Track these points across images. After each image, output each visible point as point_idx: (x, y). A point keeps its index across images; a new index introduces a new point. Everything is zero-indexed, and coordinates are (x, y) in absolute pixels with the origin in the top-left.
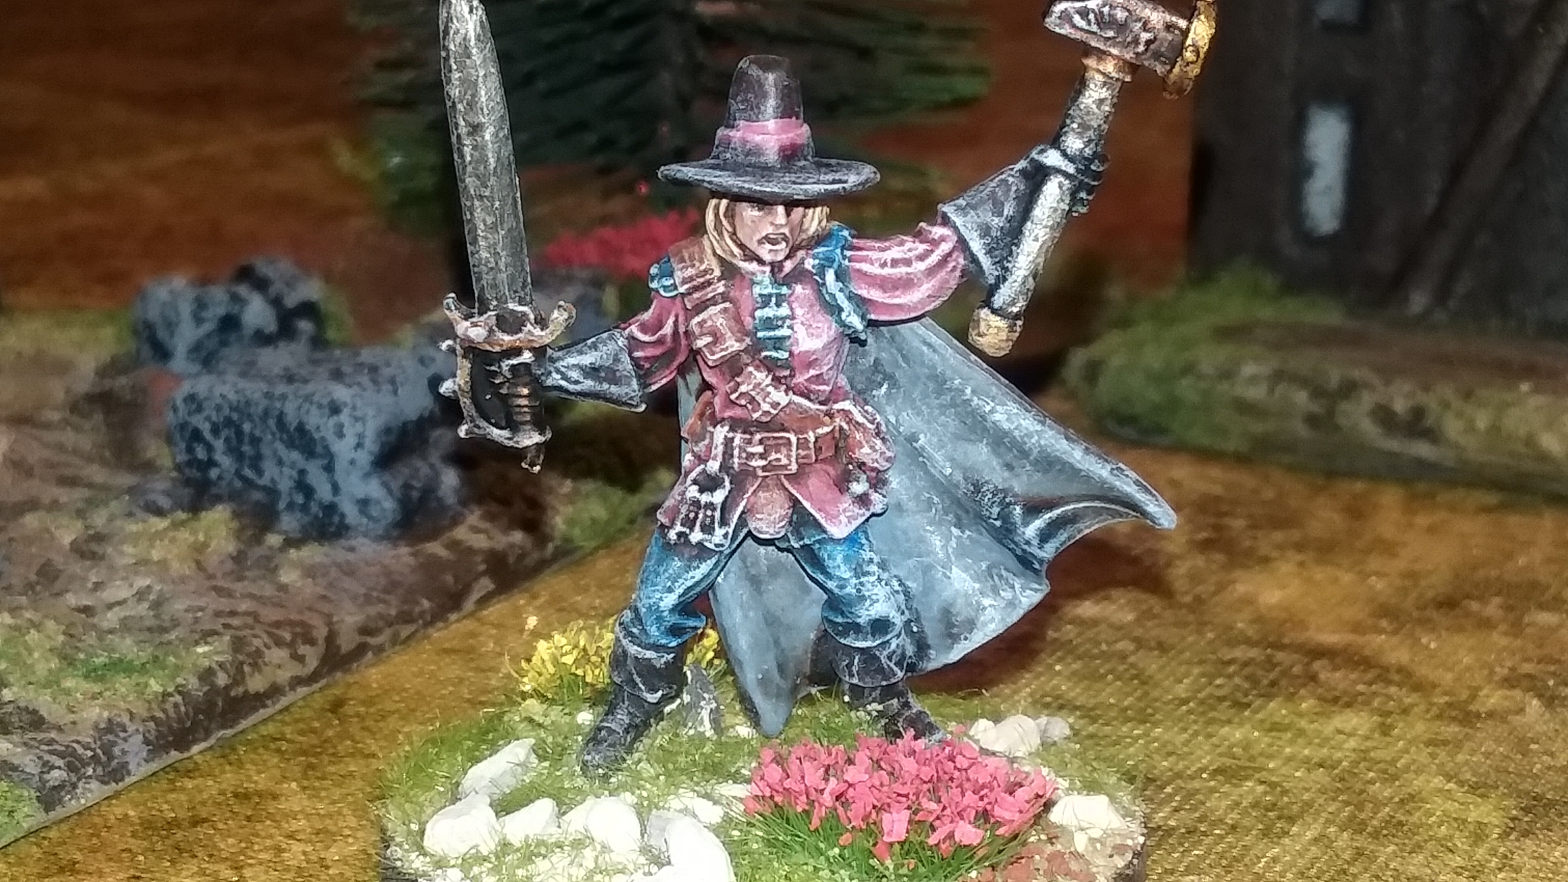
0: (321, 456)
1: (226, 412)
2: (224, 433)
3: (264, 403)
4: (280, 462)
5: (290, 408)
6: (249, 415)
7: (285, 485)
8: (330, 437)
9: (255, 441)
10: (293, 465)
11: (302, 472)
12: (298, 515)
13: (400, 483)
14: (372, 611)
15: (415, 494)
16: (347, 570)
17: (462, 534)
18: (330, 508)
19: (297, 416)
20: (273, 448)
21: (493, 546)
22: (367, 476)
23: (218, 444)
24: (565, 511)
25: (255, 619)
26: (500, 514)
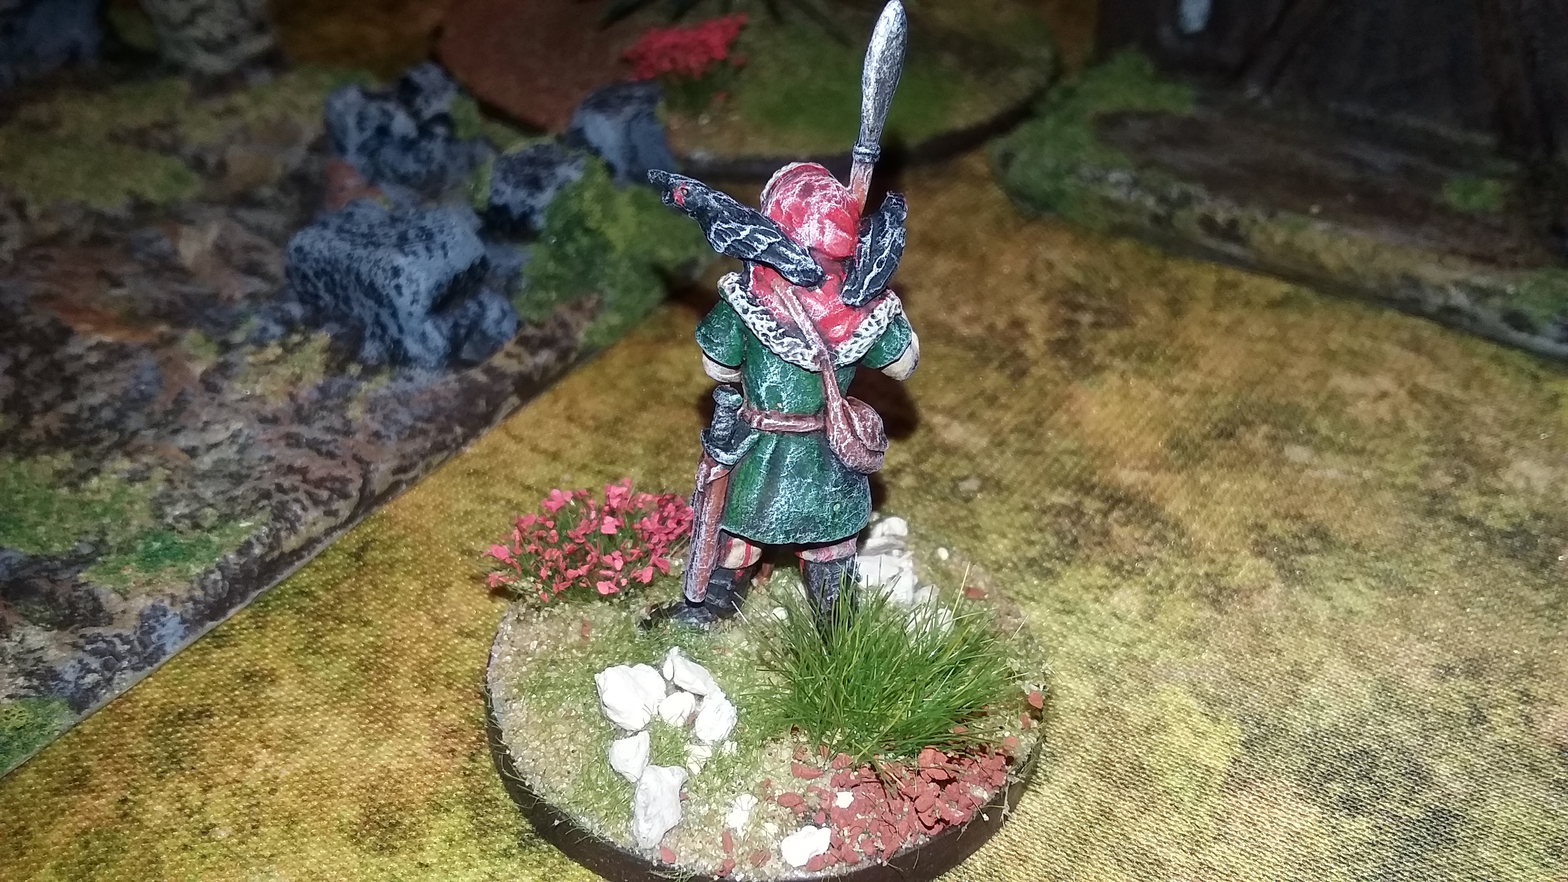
0: (389, 307)
1: (322, 265)
2: (324, 278)
3: (346, 263)
4: (362, 305)
5: (364, 269)
6: (338, 269)
7: (369, 319)
8: (393, 293)
9: (345, 288)
10: (370, 308)
11: (377, 315)
12: (377, 344)
13: (450, 324)
14: (410, 447)
15: (463, 331)
16: (404, 400)
17: (498, 360)
18: (398, 343)
19: (369, 276)
20: (356, 295)
21: (522, 368)
22: (423, 321)
23: (320, 285)
24: (587, 325)
25: (304, 477)
26: (533, 336)
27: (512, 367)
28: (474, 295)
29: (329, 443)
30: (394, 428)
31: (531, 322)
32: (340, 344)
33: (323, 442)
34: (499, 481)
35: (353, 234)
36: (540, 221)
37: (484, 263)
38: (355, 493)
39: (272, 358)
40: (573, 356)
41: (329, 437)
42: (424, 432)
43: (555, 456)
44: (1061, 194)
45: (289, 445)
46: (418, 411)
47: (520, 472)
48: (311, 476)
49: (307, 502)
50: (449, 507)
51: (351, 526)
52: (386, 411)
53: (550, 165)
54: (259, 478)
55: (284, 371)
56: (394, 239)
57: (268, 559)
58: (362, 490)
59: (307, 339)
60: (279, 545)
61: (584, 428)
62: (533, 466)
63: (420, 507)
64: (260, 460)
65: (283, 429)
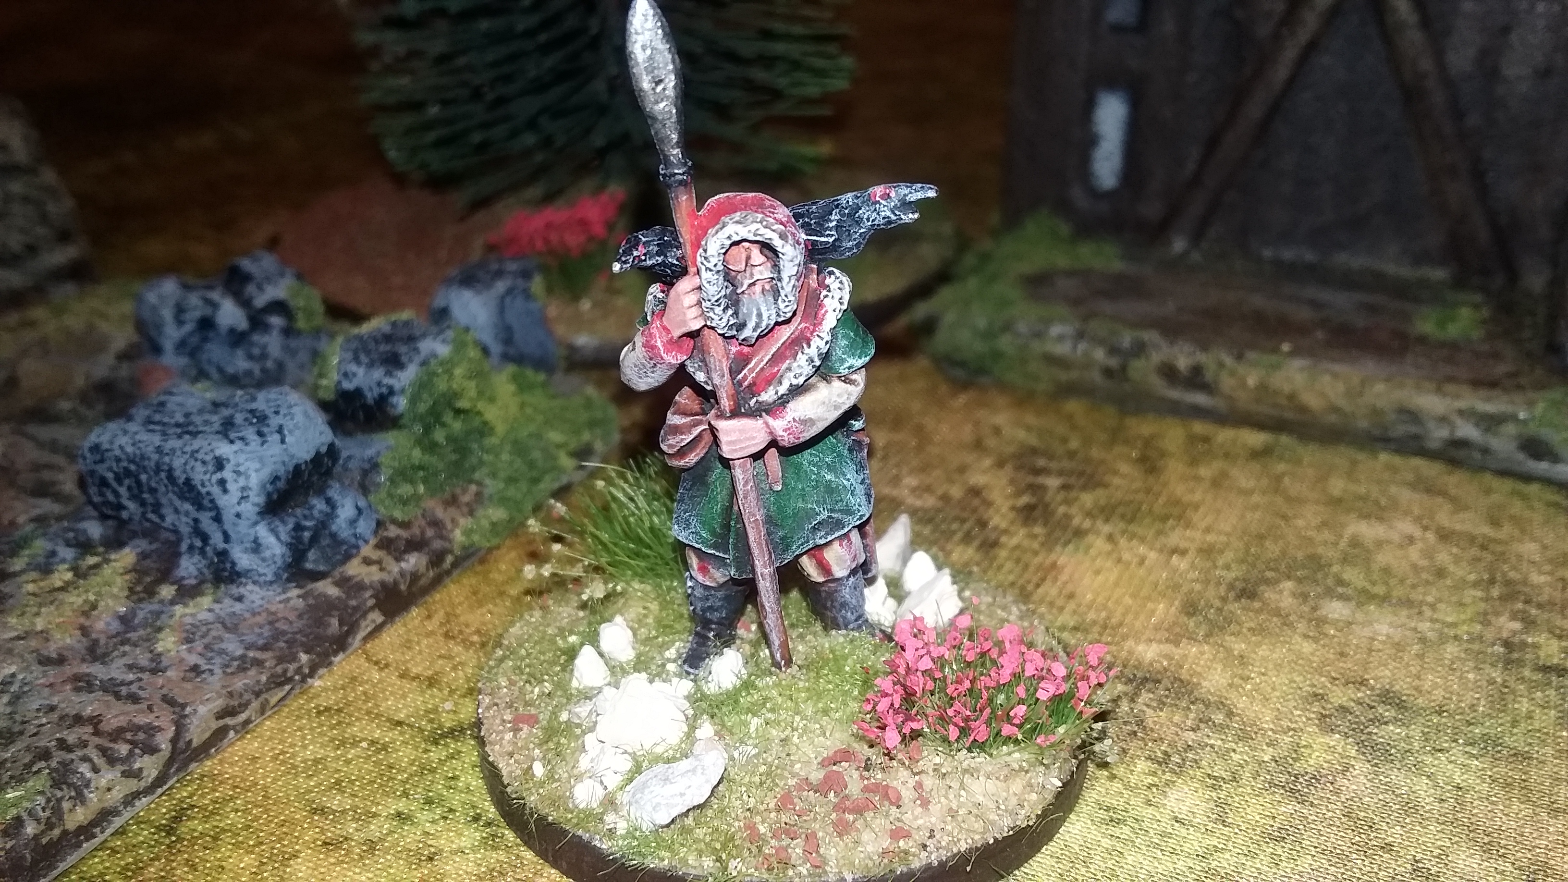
0: (210, 510)
1: (125, 464)
2: (127, 482)
3: (155, 457)
4: (176, 511)
5: (178, 463)
6: (144, 467)
7: (185, 530)
8: (216, 490)
9: (154, 491)
10: (187, 514)
11: (196, 521)
12: (197, 558)
13: (291, 526)
14: (239, 683)
15: (307, 534)
16: (231, 626)
17: (354, 568)
18: (223, 555)
19: (185, 472)
20: (168, 498)
21: (384, 576)
22: (256, 523)
23: (123, 491)
24: (465, 522)
25: (96, 726)
26: (398, 537)
27: (372, 575)
28: (321, 491)
29: (131, 683)
30: (218, 660)
31: (394, 521)
32: (148, 563)
33: (123, 683)
34: (358, 719)
35: (164, 424)
36: (401, 403)
37: (332, 451)
38: (165, 746)
39: (59, 584)
40: (449, 559)
41: (131, 677)
42: (258, 663)
43: (432, 682)
44: (997, 355)
45: (77, 690)
46: (250, 638)
47: (389, 704)
48: (104, 727)
49: (99, 761)
50: (293, 756)
51: (160, 791)
52: (206, 641)
53: (411, 339)
54: (35, 735)
55: (75, 599)
56: (217, 426)
57: (44, 841)
58: (174, 741)
59: (107, 561)
60: (61, 819)
61: (467, 644)
62: (404, 696)
63: (254, 759)
64: (38, 710)
65: (69, 670)
